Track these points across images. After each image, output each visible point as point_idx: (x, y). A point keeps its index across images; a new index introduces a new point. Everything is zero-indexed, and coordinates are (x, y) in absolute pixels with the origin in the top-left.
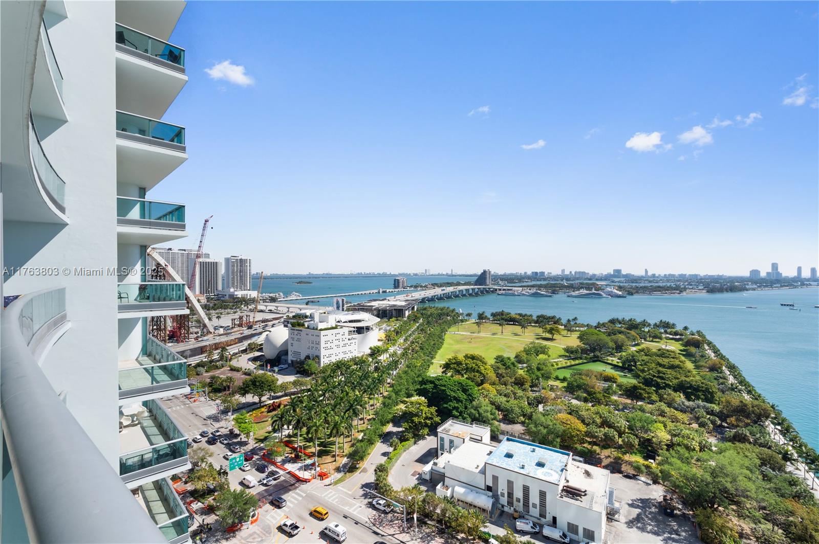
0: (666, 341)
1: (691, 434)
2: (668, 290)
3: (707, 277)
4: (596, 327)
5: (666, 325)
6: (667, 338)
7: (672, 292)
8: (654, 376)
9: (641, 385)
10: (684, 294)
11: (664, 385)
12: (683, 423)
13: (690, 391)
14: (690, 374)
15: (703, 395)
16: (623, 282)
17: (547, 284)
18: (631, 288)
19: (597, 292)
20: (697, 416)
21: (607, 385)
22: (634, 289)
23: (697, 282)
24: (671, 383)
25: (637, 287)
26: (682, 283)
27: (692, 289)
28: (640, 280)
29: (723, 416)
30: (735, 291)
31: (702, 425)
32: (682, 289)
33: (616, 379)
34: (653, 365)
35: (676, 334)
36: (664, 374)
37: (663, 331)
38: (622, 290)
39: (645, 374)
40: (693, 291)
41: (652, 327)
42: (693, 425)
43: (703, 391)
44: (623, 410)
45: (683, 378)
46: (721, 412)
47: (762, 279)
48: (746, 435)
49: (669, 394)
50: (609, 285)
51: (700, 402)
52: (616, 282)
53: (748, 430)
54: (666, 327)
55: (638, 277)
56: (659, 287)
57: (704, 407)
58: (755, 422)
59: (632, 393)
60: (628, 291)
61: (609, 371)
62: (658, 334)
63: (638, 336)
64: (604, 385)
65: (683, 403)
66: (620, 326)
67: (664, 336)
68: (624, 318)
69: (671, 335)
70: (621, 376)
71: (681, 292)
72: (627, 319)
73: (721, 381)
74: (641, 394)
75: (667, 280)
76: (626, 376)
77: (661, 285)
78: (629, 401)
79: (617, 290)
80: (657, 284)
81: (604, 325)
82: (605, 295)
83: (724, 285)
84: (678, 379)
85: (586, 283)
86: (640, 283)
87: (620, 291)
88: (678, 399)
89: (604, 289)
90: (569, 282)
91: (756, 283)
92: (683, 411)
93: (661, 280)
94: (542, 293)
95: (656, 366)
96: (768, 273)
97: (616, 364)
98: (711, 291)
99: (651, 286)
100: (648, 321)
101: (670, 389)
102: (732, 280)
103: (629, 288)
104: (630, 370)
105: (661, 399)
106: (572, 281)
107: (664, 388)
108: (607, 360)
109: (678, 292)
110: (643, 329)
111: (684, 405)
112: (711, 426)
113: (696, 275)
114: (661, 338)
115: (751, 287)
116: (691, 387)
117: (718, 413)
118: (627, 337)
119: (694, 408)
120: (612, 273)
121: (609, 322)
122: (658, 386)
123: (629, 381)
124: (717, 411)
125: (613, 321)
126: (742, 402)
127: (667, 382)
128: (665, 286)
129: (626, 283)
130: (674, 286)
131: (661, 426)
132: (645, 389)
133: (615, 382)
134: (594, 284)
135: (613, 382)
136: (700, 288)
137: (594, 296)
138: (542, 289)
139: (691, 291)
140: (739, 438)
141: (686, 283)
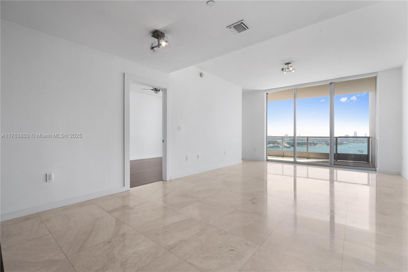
2: (309, 144)
7: (311, 145)
16: (289, 141)
19: (278, 145)
23: (322, 141)
26: (315, 141)
27: (320, 144)
32: (315, 143)
38: (289, 144)
50: (283, 142)
52: (286, 140)
60: (292, 145)
71: (315, 145)
79: (286, 144)
80: (304, 142)
82: (281, 147)
85: (273, 141)
89: (281, 144)
91: (347, 141)
99: (302, 142)
103: (292, 143)
109: (314, 145)
115: (345, 143)
129: (290, 141)
130: (312, 142)
134: (276, 142)
136: (323, 143)
137: (276, 147)
141: (317, 141)
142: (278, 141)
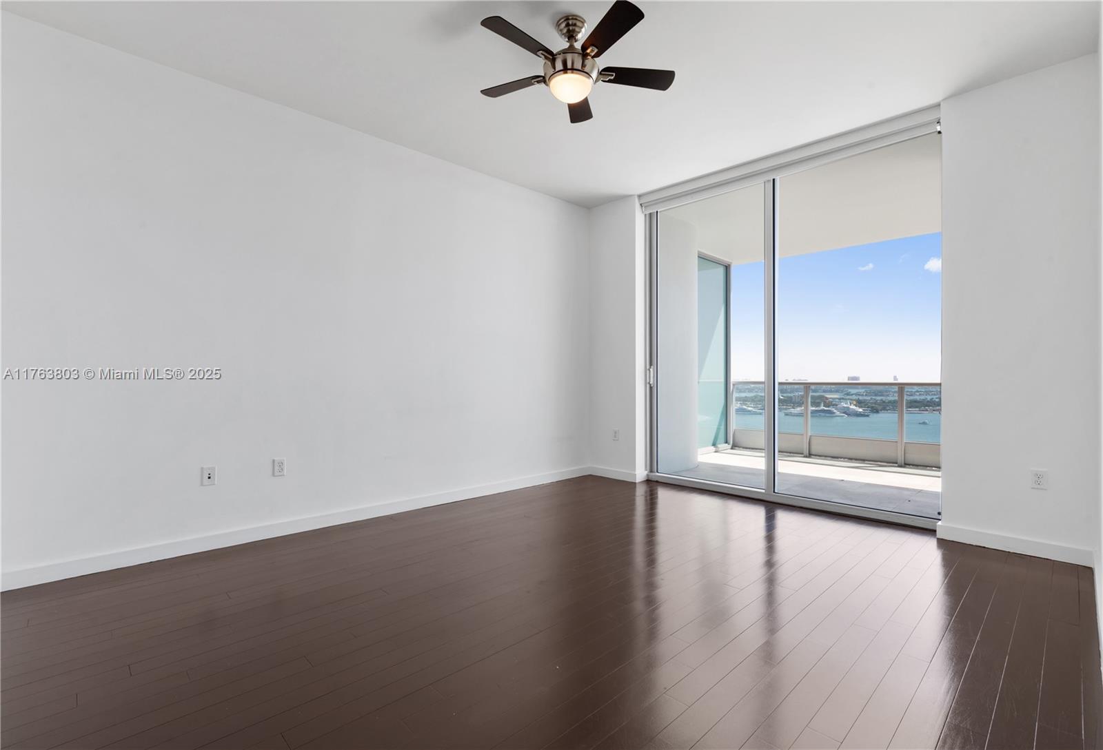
2: (929, 406)
17: (756, 397)
18: (875, 403)
19: (827, 409)
25: (884, 402)
38: (863, 405)
50: (843, 399)
52: (852, 395)
56: (916, 401)
60: (872, 407)
75: (926, 391)
77: (917, 398)
79: (856, 405)
82: (838, 413)
86: (888, 395)
87: (860, 407)
89: (837, 405)
90: (785, 395)
94: (750, 409)
103: (872, 403)
106: (790, 393)
120: (846, 382)
129: (866, 395)
137: (822, 414)
138: (749, 403)
142: (828, 396)
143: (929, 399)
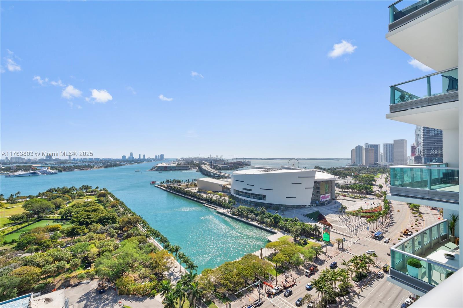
0: (87, 197)
1: (109, 243)
2: (84, 168)
3: (104, 160)
4: (37, 197)
5: (86, 188)
6: (87, 195)
7: (86, 168)
8: (85, 219)
9: (78, 226)
10: (93, 169)
11: (91, 222)
12: (104, 239)
13: (105, 221)
14: (103, 212)
15: (111, 221)
16: (54, 164)
18: (60, 168)
19: (34, 172)
20: (110, 233)
21: (53, 234)
22: (62, 168)
23: (99, 162)
24: (94, 220)
25: (64, 167)
26: (91, 163)
28: (65, 162)
29: (121, 228)
30: (117, 166)
31: (112, 237)
32: (92, 166)
33: (59, 228)
34: (83, 212)
35: (92, 192)
36: (91, 215)
37: (84, 191)
38: (54, 169)
39: (79, 219)
40: (98, 167)
41: (78, 190)
42: (108, 238)
43: (111, 219)
44: (66, 246)
45: (100, 216)
46: (120, 226)
47: (127, 160)
48: (131, 233)
49: (94, 226)
50: (43, 166)
51: (110, 225)
52: (48, 164)
53: (132, 231)
54: (86, 189)
55: (64, 160)
56: (78, 166)
57: (112, 227)
58: (134, 226)
59: (72, 233)
60: (59, 170)
61: (52, 224)
62: (83, 194)
63: (70, 197)
64: (50, 235)
65: (102, 228)
66: (56, 193)
67: (85, 194)
68: (59, 188)
69: (90, 193)
70: (62, 225)
71: (91, 168)
72: (61, 187)
73: (118, 211)
74: (78, 232)
75: (83, 162)
76: (65, 224)
77: (79, 164)
78: (69, 239)
79: (50, 169)
80: (77, 165)
81: (43, 194)
82: (41, 174)
83: (112, 163)
84: (98, 216)
85: (23, 166)
86: (66, 164)
87: (52, 170)
88: (99, 228)
89: (40, 170)
90: (5, 166)
91: (125, 162)
92: (102, 233)
93: (79, 162)
95: (85, 213)
96: (129, 157)
97: (57, 218)
98: (107, 167)
99: (74, 166)
100: (75, 187)
101: (94, 223)
102: (115, 160)
103: (59, 168)
104: (67, 220)
105: (90, 230)
106: (9, 164)
107: (91, 224)
108: (49, 217)
109: (90, 168)
110: (72, 192)
111: (102, 229)
112: (117, 235)
113: (98, 159)
114: (84, 196)
115: (123, 164)
116: (105, 218)
117: (119, 228)
118: (63, 199)
119: (108, 229)
120: (45, 158)
121: (48, 191)
122: (87, 224)
123: (68, 226)
124: (118, 226)
125: (50, 191)
126: (129, 218)
127: (92, 220)
128: (82, 165)
129: (55, 164)
130: (87, 165)
131: (93, 245)
132: (80, 228)
133: (59, 230)
134: (30, 166)
135: (57, 230)
136: (101, 165)
137: (32, 175)
139: (97, 167)
140: (129, 236)
141: (94, 163)
142: (34, 165)
143: (84, 165)
